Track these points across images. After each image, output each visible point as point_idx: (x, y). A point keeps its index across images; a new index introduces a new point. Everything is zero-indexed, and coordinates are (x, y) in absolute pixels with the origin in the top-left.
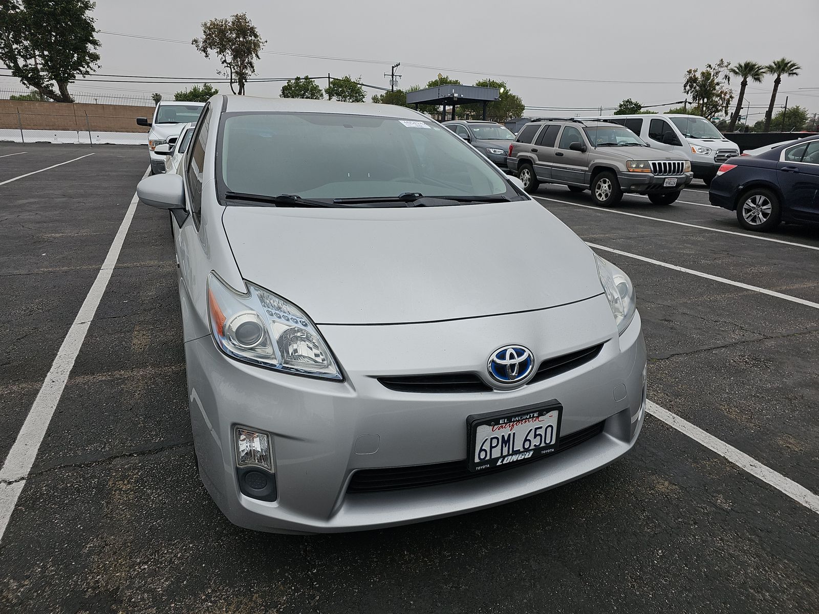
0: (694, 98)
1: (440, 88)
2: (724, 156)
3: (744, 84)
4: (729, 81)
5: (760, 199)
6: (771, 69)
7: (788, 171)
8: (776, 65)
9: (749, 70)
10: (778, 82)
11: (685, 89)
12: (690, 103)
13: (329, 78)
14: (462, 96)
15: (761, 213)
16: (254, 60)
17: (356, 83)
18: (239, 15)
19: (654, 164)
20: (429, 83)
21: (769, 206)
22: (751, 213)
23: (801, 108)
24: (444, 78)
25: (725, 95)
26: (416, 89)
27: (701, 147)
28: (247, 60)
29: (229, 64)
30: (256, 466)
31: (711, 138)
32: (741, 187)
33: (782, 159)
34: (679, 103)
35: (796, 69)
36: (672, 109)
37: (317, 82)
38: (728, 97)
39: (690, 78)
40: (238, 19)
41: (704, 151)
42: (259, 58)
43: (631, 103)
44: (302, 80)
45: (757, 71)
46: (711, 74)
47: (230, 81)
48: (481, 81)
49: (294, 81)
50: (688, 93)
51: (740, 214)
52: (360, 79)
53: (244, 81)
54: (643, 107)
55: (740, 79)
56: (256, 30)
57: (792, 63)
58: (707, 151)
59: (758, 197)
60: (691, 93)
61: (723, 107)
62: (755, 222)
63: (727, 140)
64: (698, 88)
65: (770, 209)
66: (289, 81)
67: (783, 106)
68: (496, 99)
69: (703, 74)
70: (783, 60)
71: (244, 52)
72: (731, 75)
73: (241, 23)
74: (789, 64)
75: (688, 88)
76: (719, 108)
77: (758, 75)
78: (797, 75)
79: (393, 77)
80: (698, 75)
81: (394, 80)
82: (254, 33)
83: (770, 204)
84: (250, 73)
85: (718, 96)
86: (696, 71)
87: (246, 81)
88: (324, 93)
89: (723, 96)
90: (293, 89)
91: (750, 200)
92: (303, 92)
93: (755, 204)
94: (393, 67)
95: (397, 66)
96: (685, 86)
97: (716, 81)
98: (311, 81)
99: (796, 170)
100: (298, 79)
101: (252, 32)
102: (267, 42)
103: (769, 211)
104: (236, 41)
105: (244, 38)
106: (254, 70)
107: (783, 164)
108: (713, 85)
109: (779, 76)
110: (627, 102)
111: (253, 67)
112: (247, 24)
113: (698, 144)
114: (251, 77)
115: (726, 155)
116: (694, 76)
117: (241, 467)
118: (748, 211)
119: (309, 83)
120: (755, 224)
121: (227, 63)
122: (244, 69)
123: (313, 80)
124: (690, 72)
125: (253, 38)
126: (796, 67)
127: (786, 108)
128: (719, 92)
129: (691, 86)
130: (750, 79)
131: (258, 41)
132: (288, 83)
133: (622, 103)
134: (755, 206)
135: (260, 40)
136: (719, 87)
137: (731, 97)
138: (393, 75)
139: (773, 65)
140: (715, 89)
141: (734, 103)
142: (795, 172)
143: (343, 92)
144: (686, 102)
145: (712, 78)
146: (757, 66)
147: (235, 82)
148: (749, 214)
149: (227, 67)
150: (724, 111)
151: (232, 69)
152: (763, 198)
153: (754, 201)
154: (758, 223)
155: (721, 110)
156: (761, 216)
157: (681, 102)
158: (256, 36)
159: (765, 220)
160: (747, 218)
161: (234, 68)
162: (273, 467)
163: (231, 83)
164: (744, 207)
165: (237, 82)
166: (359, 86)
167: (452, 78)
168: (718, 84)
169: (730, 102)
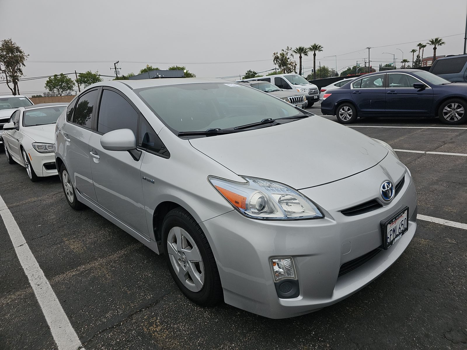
0: (280, 66)
1: (149, 73)
2: (312, 92)
3: (301, 57)
4: (293, 56)
5: (346, 108)
6: (311, 49)
7: (356, 93)
8: (312, 47)
9: (301, 51)
10: (315, 55)
11: (274, 63)
12: (278, 69)
13: (76, 73)
14: (163, 76)
15: (348, 115)
16: (22, 67)
17: (96, 75)
18: (6, 40)
19: (290, 99)
20: (141, 71)
21: (351, 111)
22: (343, 115)
23: (326, 67)
24: (150, 67)
25: (293, 64)
26: (132, 75)
27: (301, 89)
28: (16, 68)
29: (4, 71)
30: (287, 278)
31: (304, 84)
32: (336, 104)
33: (352, 88)
34: (273, 70)
35: (321, 48)
36: (270, 73)
37: (69, 76)
38: (294, 64)
39: (275, 57)
40: (6, 43)
41: (303, 90)
42: (25, 66)
43: (251, 72)
44: (59, 76)
45: (305, 51)
46: (284, 54)
47: (6, 82)
48: (171, 67)
49: (53, 77)
50: (276, 64)
51: (338, 117)
52: (97, 72)
53: (17, 80)
54: (257, 73)
55: (299, 55)
56: (20, 49)
57: (319, 45)
58: (304, 90)
59: (345, 107)
60: (277, 64)
61: (293, 69)
62: (346, 119)
63: (311, 84)
64: (280, 61)
65: (351, 112)
66: (50, 77)
67: (319, 66)
68: (183, 76)
69: (281, 54)
70: (315, 44)
71: (14, 62)
72: (294, 54)
73: (8, 45)
74: (318, 46)
75: (275, 62)
76: (292, 70)
77: (305, 52)
78: (322, 51)
79: (116, 69)
80: (279, 55)
81: (117, 71)
82: (19, 50)
83: (351, 110)
84: (20, 75)
85: (290, 64)
86: (277, 53)
87: (18, 81)
88: (75, 82)
89: (292, 64)
90: (53, 82)
91: (341, 110)
92: (61, 83)
93: (344, 111)
94: (115, 64)
95: (117, 63)
96: (274, 61)
97: (287, 57)
98: (66, 76)
99: (360, 92)
100: (56, 76)
101: (18, 49)
102: (29, 55)
103: (352, 113)
104: (7, 56)
105: (12, 54)
106: (22, 73)
107: (353, 90)
108: (286, 59)
109: (315, 52)
110: (249, 72)
111: (21, 72)
112: (13, 45)
113: (299, 87)
114: (21, 78)
115: (313, 91)
116: (277, 56)
117: (278, 282)
118: (342, 115)
119: (63, 77)
120: (346, 120)
121: (2, 71)
122: (15, 73)
123: (66, 75)
124: (274, 54)
125: (19, 54)
126: (321, 47)
127: (320, 67)
128: (290, 62)
129: (277, 61)
130: (303, 55)
131: (23, 55)
132: (49, 79)
133: (247, 72)
134: (344, 112)
135: (24, 54)
136: (289, 60)
137: (296, 64)
138: (116, 68)
139: (311, 47)
140: (288, 61)
141: (298, 67)
142: (359, 93)
143: (88, 80)
144: (276, 69)
145: (285, 56)
146: (304, 48)
147: (10, 82)
148: (342, 116)
149: (3, 73)
150: (294, 71)
151: (7, 74)
152: (347, 107)
153: (343, 110)
154: (348, 120)
155: (293, 71)
156: (348, 116)
157: (274, 69)
158: (21, 52)
159: (350, 118)
160: (342, 118)
161: (8, 73)
162: (296, 276)
163: (7, 83)
164: (340, 113)
165: (11, 82)
166: (97, 76)
167: (154, 67)
168: (289, 58)
169: (296, 67)
